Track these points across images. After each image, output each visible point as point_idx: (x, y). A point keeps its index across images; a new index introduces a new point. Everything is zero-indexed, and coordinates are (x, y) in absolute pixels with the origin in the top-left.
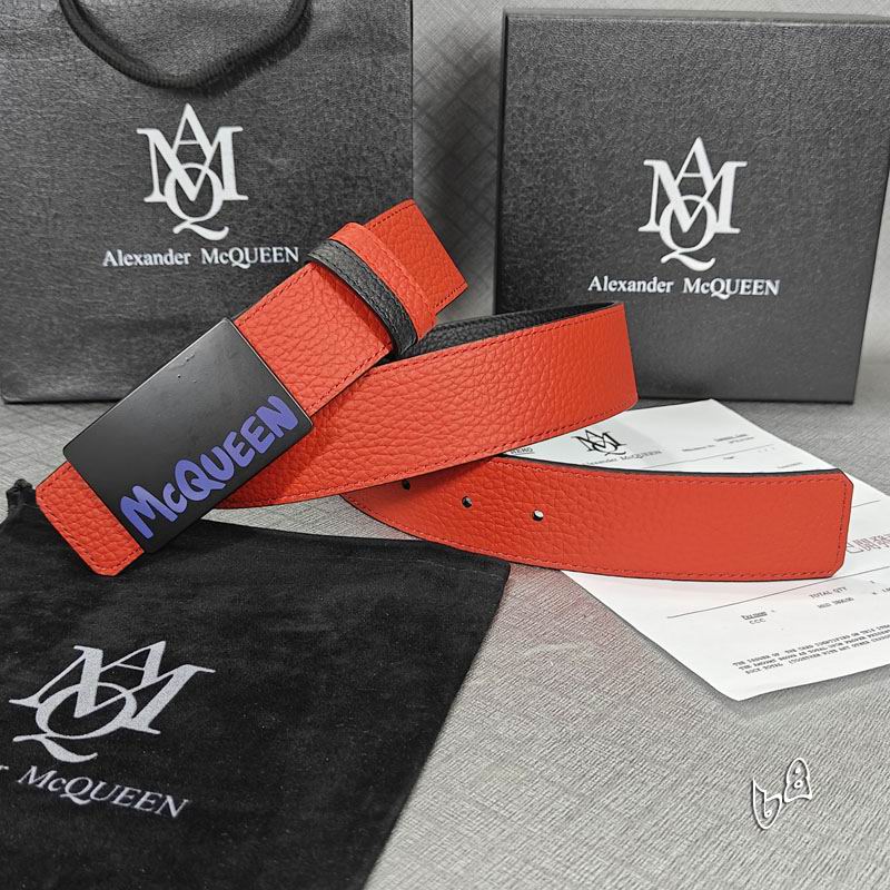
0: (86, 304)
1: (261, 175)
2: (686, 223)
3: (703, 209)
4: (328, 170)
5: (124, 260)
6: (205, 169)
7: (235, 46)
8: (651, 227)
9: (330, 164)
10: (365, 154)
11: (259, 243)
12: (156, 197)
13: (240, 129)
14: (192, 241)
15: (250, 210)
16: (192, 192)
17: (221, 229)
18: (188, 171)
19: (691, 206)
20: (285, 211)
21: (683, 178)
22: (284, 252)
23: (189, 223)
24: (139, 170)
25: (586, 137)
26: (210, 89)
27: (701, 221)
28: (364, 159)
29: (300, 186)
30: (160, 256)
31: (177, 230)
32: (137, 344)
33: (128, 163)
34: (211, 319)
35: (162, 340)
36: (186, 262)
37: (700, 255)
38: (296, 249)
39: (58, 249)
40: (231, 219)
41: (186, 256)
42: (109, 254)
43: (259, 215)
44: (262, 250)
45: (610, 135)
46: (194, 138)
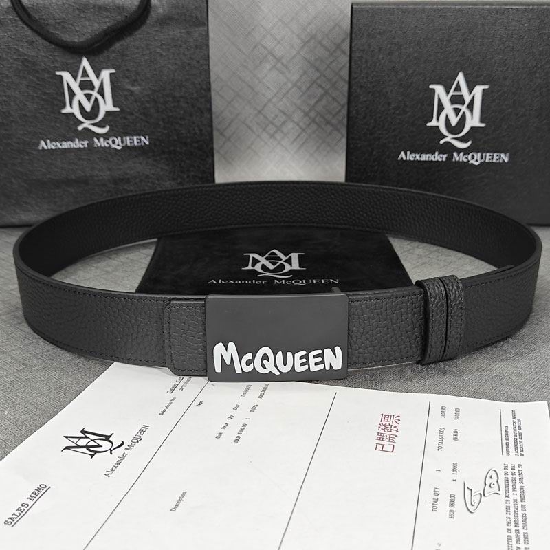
1: (126, 96)
2: (454, 121)
3: (464, 113)
4: (164, 93)
5: (51, 146)
6: (95, 94)
7: (109, 24)
8: (433, 123)
9: (165, 89)
11: (126, 134)
12: (67, 110)
13: (113, 71)
14: (88, 134)
15: (120, 116)
16: (88, 107)
17: (104, 127)
18: (85, 95)
19: (457, 111)
20: (140, 116)
21: (452, 95)
22: (140, 139)
23: (87, 124)
24: (57, 95)
25: (396, 72)
26: (96, 49)
27: (463, 120)
29: (148, 102)
30: (71, 143)
31: (80, 128)
32: (59, 193)
33: (52, 91)
34: (101, 178)
35: (73, 190)
36: (86, 146)
37: (462, 140)
38: (147, 137)
39: (15, 140)
40: (111, 121)
41: (86, 143)
42: (43, 142)
43: (125, 118)
44: (128, 138)
45: (410, 72)
46: (88, 76)
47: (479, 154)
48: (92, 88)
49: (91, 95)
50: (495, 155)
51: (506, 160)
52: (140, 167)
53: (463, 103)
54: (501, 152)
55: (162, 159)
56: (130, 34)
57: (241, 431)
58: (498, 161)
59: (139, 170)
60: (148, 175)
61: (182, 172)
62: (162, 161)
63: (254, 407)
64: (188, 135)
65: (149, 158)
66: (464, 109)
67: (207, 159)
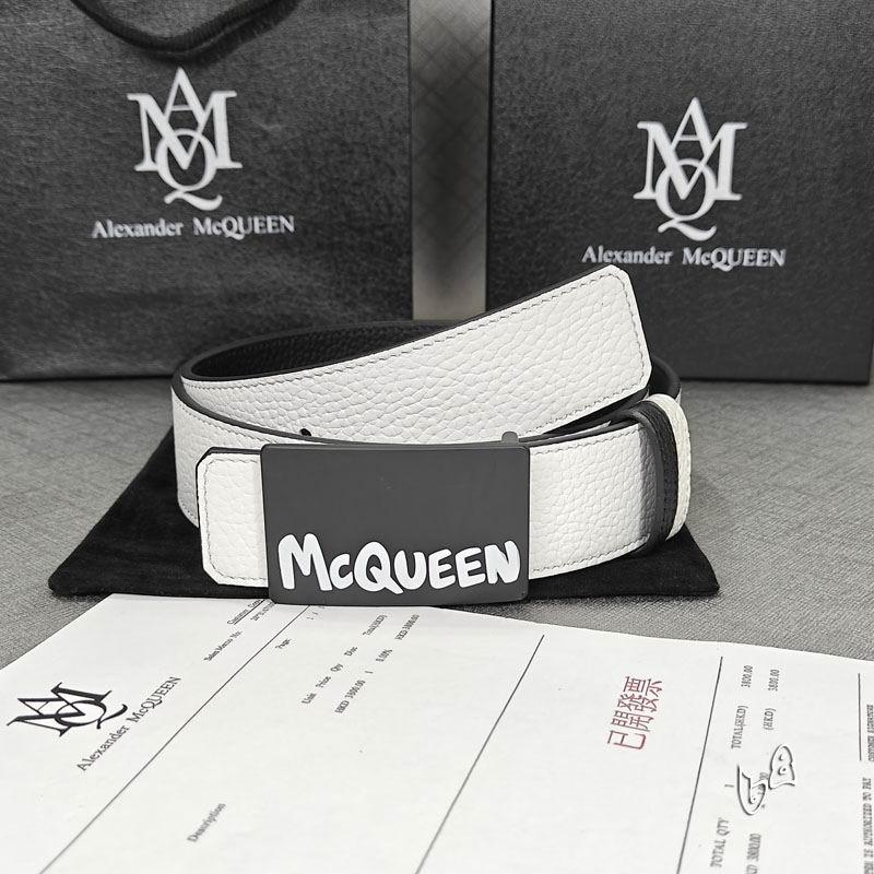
0: (75, 277)
1: (254, 141)
2: (684, 189)
3: (702, 176)
4: (325, 135)
5: (115, 231)
6: (198, 136)
7: (227, 8)
8: (646, 194)
9: (326, 129)
10: (361, 119)
11: (254, 212)
12: (146, 165)
13: (233, 94)
14: (183, 211)
15: (244, 178)
16: (184, 160)
17: (213, 198)
18: (180, 138)
19: (689, 171)
20: (280, 179)
21: (680, 142)
22: (279, 222)
23: (180, 192)
24: (129, 138)
25: (576, 99)
26: (203, 53)
27: (699, 189)
28: (361, 124)
29: (295, 153)
30: (151, 226)
31: (169, 199)
32: (127, 319)
33: (119, 130)
34: (205, 291)
35: (153, 315)
36: (179, 232)
37: (699, 224)
38: (292, 218)
39: (47, 220)
40: (225, 187)
41: (178, 227)
42: (99, 225)
43: (253, 183)
44: (256, 220)
45: (602, 98)
46: (186, 103)
47: (731, 251)
48: (193, 125)
49: (191, 138)
50: (760, 252)
51: (781, 262)
52: (277, 272)
53: (700, 157)
54: (771, 248)
55: (317, 258)
56: (268, 27)
57: (353, 692)
58: (766, 264)
59: (274, 277)
60: (289, 289)
61: (354, 283)
62: (318, 262)
63: (385, 654)
64: (367, 215)
65: (293, 256)
66: (701, 167)
67: (399, 260)
